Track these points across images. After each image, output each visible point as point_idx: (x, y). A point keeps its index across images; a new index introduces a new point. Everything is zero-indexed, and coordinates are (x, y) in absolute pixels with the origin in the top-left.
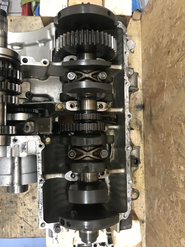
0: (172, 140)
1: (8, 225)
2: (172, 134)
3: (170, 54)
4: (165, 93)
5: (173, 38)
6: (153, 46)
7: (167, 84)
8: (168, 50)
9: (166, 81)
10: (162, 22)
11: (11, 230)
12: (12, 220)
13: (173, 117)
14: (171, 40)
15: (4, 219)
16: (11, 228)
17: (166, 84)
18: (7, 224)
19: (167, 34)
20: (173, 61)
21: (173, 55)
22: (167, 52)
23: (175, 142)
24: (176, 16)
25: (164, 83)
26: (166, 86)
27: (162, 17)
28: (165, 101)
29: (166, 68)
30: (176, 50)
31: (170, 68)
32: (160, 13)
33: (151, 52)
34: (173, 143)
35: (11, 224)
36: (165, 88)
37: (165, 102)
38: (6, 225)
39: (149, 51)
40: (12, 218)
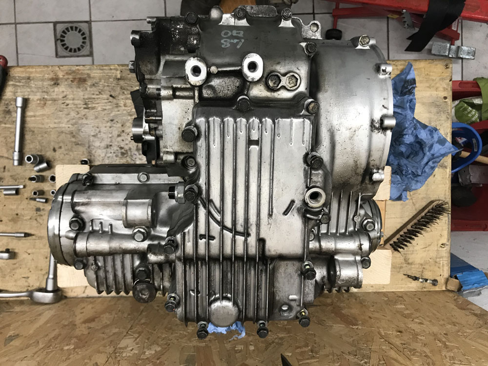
0: (283, 335)
2: (291, 335)
3: (398, 333)
4: (344, 326)
5: (420, 337)
6: (407, 309)
7: (357, 329)
8: (404, 331)
9: (360, 327)
10: (442, 322)
13: (315, 337)
14: (417, 335)
17: (356, 327)
19: (426, 330)
20: (388, 337)
21: (397, 336)
22: (401, 330)
23: (281, 339)
24: (449, 341)
25: (357, 325)
26: (354, 327)
27: (449, 323)
28: (333, 326)
29: (378, 328)
30: (404, 341)
31: (379, 333)
32: (454, 320)
33: (399, 306)
34: (280, 336)
36: (351, 326)
37: (331, 326)
39: (400, 303)
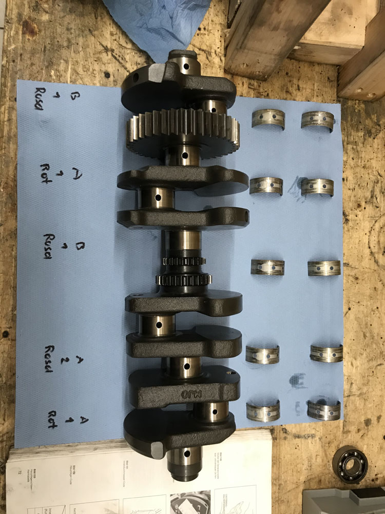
1: (67, 62)
11: (73, 77)
12: (81, 49)
15: (56, 43)
16: (75, 72)
18: (64, 60)
35: (77, 62)
38: (62, 61)
40: (80, 43)
